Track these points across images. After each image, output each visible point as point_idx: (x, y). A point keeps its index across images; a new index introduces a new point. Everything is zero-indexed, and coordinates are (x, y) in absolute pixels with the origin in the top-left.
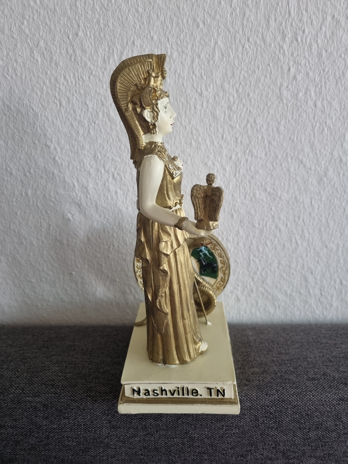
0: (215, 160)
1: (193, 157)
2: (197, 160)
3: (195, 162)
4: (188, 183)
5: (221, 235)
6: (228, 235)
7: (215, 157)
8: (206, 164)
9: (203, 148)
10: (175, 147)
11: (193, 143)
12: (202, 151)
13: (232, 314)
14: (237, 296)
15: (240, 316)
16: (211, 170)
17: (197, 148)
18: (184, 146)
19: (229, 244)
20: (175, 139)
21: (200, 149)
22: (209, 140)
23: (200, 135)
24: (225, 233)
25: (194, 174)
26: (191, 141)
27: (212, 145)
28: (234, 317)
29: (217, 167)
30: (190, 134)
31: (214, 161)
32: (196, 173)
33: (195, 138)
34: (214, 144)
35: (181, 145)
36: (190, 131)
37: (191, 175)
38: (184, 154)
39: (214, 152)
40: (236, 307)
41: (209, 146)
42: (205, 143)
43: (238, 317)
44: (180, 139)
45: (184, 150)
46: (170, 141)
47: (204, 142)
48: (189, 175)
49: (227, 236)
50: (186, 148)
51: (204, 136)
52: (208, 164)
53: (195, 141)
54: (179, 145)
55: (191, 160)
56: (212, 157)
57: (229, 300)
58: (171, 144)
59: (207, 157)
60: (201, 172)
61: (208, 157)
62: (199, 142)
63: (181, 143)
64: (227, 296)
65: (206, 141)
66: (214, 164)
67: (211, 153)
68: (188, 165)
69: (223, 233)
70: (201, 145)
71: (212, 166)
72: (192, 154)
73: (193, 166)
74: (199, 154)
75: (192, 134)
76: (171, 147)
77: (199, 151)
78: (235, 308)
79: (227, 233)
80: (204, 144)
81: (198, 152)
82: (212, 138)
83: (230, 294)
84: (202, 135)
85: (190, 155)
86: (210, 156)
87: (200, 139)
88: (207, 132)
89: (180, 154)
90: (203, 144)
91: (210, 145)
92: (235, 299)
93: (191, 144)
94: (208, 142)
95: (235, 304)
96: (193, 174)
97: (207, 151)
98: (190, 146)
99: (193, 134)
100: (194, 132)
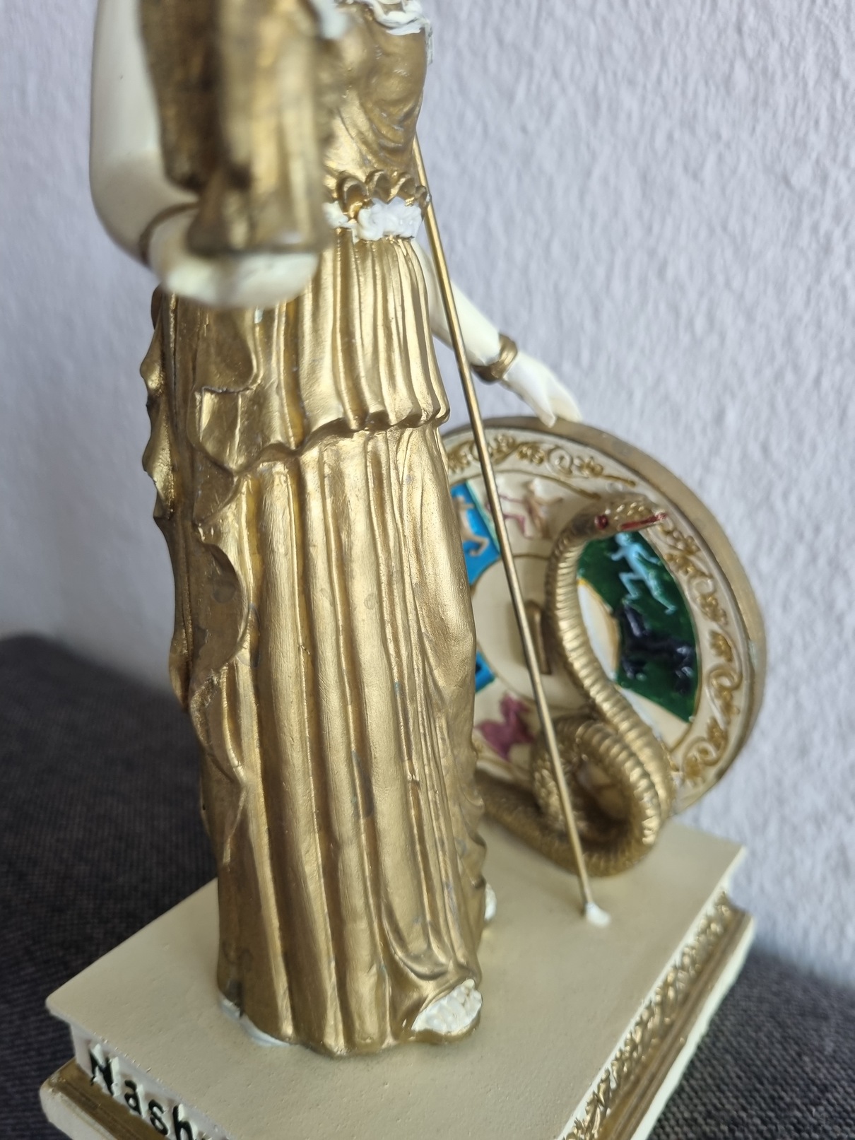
0: (834, 159)
1: (728, 145)
2: (744, 159)
3: (734, 171)
4: (691, 269)
5: (808, 534)
6: (843, 544)
7: (833, 140)
8: (786, 180)
9: (781, 95)
10: (659, 102)
11: (741, 75)
12: (775, 115)
13: (803, 918)
14: (842, 850)
15: (840, 948)
16: (805, 207)
17: (755, 100)
18: (696, 94)
19: (838, 585)
20: (664, 62)
21: (766, 103)
22: (817, 55)
23: (774, 33)
24: (829, 530)
25: (725, 228)
26: (732, 66)
27: (827, 77)
28: (813, 939)
29: (837, 191)
30: (731, 32)
31: (827, 162)
32: (733, 225)
33: (751, 49)
34: (836, 74)
35: (684, 93)
36: (734, 19)
37: (712, 232)
38: (693, 131)
39: (833, 118)
40: (828, 898)
41: (811, 84)
42: (796, 67)
43: (831, 946)
44: (685, 57)
45: (695, 115)
46: (640, 77)
47: (788, 64)
48: (703, 234)
49: (837, 546)
50: (707, 103)
51: (792, 37)
52: (794, 180)
53: (751, 68)
54: (678, 92)
55: (720, 158)
56: (817, 142)
57: (798, 852)
58: (645, 87)
59: (796, 142)
60: (755, 218)
61: (801, 144)
62: (765, 70)
63: (685, 79)
64: (795, 829)
65: (799, 57)
66: (824, 179)
67: (817, 122)
68: (702, 184)
69: (817, 530)
70: (772, 81)
71: (815, 190)
72: (725, 133)
73: (723, 190)
74: (759, 128)
75: (739, 31)
76: (643, 100)
77: (760, 112)
78: (821, 899)
79: (839, 531)
80: (791, 77)
81: (756, 119)
82: (834, 44)
83: (809, 829)
84: (784, 35)
85: (718, 137)
86: (813, 138)
87: (774, 52)
88: (810, 12)
89: (677, 135)
90: (785, 76)
91: (819, 81)
92: (828, 857)
93: (728, 81)
94: (810, 66)
95: (824, 879)
96: (718, 230)
97: (800, 111)
98: (722, 89)
99: (745, 29)
100: (751, 19)
